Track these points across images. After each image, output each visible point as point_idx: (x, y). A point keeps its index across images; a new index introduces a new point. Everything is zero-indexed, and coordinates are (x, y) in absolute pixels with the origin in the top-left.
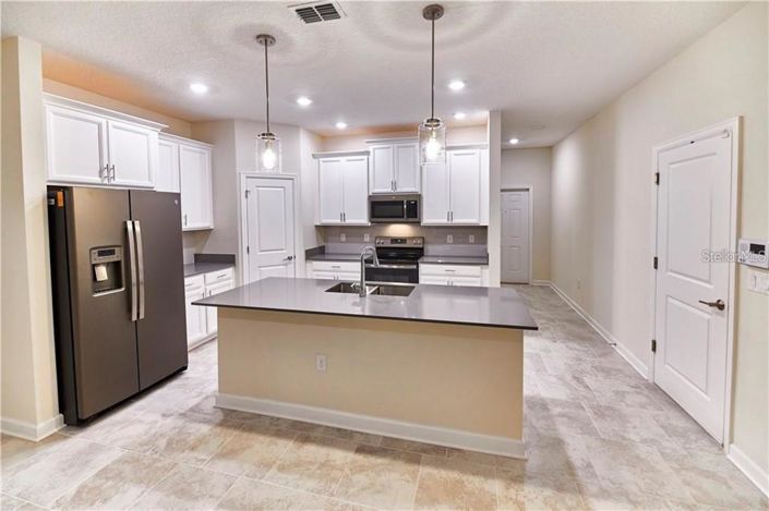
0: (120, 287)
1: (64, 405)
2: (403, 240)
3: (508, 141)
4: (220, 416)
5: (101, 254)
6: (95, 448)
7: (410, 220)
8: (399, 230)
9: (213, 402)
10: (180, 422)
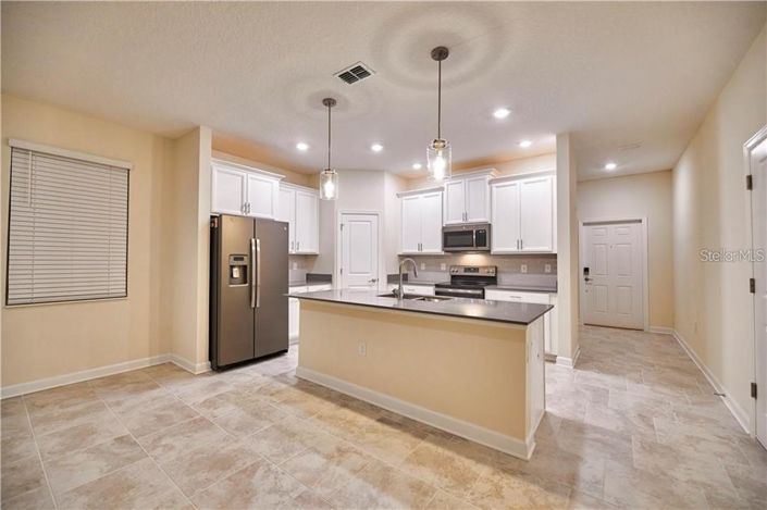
0: (245, 283)
1: (212, 356)
2: (476, 269)
3: (604, 166)
4: (295, 381)
5: (236, 259)
6: (221, 383)
7: (480, 248)
8: (473, 259)
9: (294, 373)
10: (271, 380)
